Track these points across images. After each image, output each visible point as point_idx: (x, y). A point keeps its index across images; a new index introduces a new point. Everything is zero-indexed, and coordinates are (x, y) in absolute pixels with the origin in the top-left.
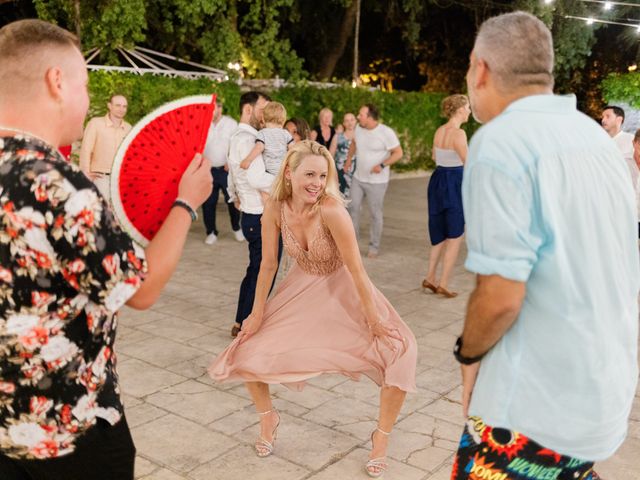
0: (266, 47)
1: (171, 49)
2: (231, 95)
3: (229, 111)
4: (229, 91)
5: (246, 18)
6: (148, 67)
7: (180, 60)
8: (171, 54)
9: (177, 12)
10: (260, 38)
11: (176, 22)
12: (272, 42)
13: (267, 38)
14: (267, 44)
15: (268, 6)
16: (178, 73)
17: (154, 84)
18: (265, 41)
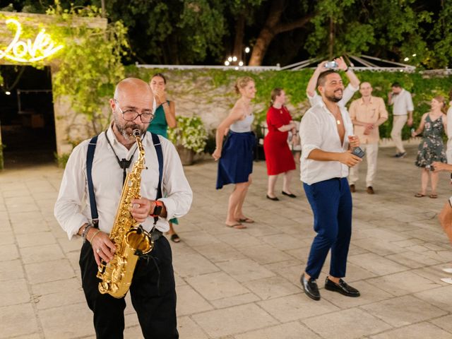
0: (443, 49)
1: (378, 54)
2: (417, 81)
3: (415, 91)
4: (416, 79)
5: (432, 33)
6: (365, 66)
7: (384, 61)
8: (378, 57)
9: (388, 34)
10: (440, 43)
11: (388, 39)
12: (448, 46)
13: (445, 43)
14: (444, 48)
15: (446, 23)
16: (383, 69)
17: (371, 77)
18: (443, 46)
